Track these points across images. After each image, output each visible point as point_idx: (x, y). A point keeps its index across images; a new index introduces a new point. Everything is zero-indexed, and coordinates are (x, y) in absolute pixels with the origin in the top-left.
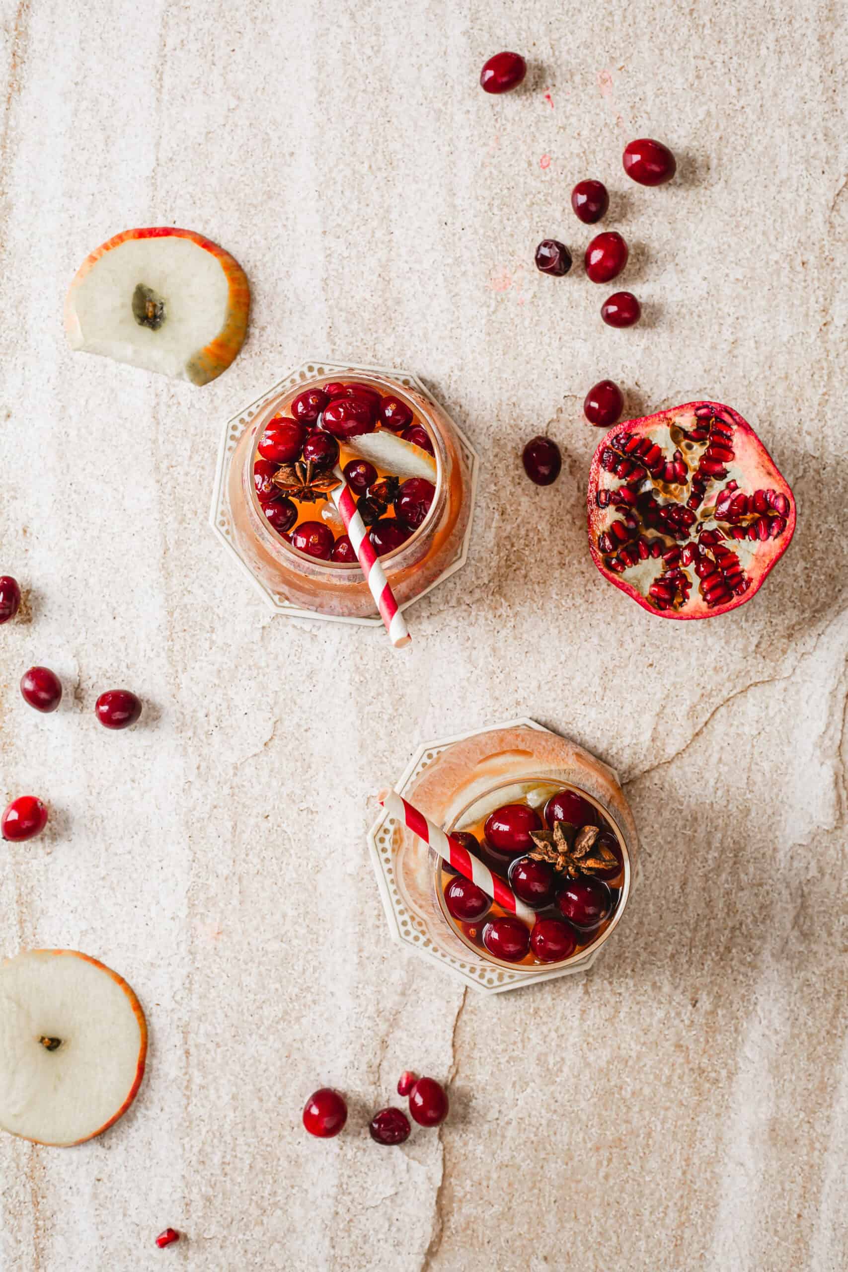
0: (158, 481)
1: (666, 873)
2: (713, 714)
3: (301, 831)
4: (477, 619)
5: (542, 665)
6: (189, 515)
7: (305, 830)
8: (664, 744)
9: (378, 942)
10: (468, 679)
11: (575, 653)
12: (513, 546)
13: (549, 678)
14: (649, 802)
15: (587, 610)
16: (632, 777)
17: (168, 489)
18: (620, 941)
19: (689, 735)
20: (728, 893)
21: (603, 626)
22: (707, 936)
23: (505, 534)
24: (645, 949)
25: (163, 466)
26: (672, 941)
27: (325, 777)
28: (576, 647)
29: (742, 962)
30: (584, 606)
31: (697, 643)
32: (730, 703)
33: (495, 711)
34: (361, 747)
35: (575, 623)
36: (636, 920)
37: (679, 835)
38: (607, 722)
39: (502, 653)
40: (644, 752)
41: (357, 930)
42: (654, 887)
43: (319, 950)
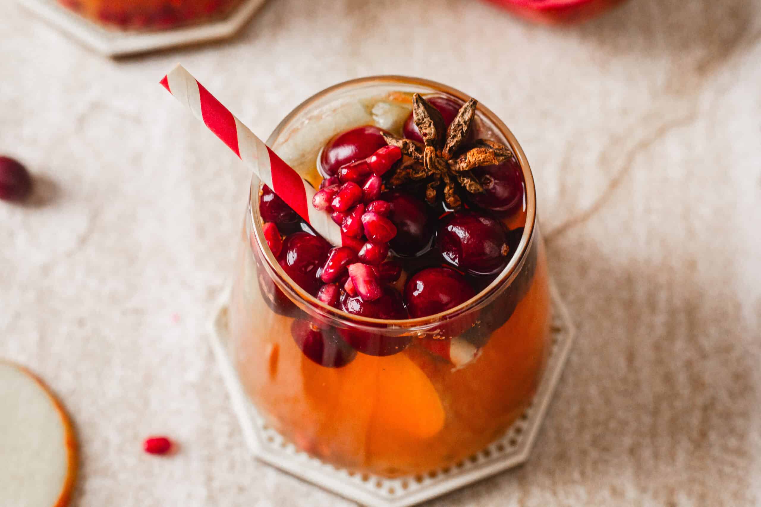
18: (559, 438)
20: (689, 364)
22: (673, 421)
24: (594, 444)
29: (726, 449)
34: (200, 231)
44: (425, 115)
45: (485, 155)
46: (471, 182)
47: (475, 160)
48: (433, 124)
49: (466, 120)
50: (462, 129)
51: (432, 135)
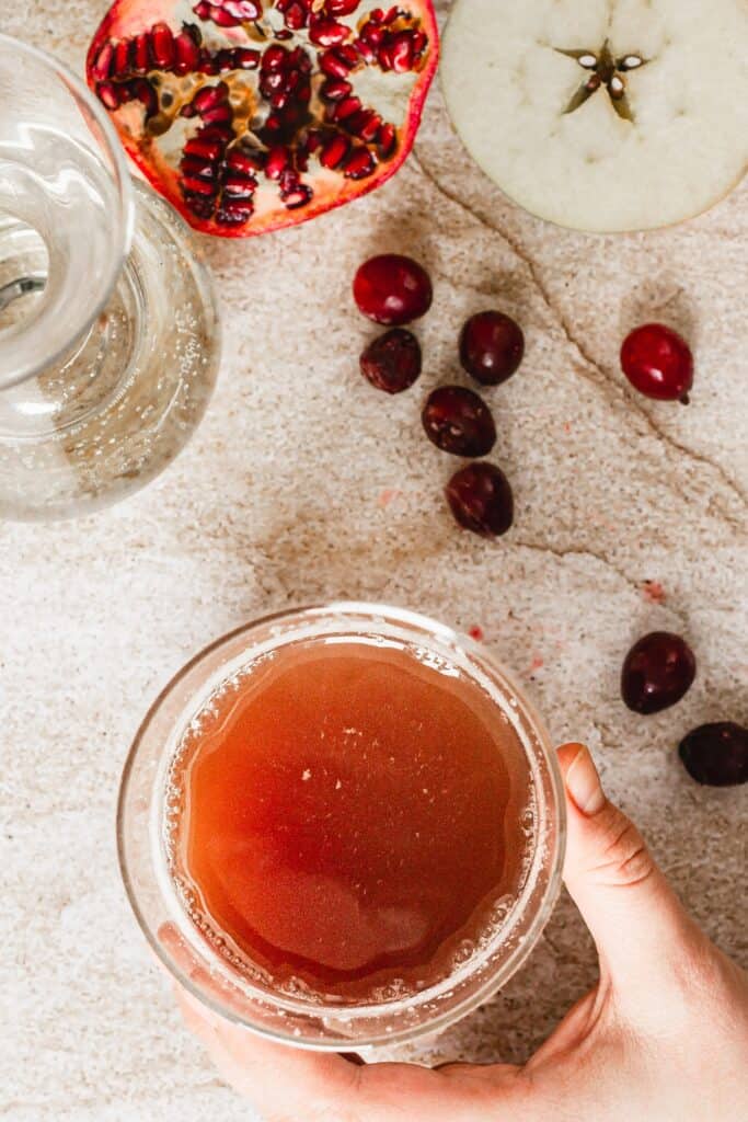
0: (109, 1101)
1: (709, 263)
2: (451, 196)
3: (661, 852)
4: (311, 582)
5: (380, 474)
6: (161, 1048)
10: (408, 591)
11: (361, 422)
12: (191, 528)
13: (403, 461)
15: (291, 404)
17: (119, 1084)
19: (484, 234)
21: (315, 379)
23: (175, 542)
25: (85, 1093)
28: (351, 420)
30: (284, 408)
31: (338, 227)
32: (432, 170)
33: (459, 547)
35: (313, 424)
37: (646, 244)
39: (364, 538)
42: (731, 282)
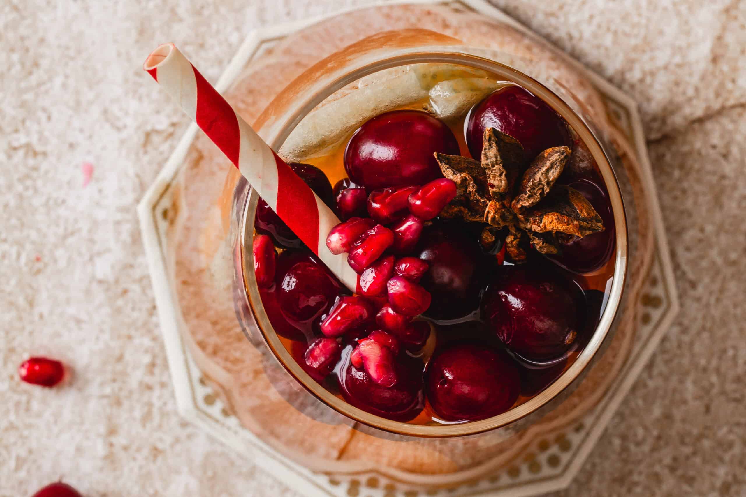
7: (20, 188)
8: (735, 70)
9: (147, 418)
14: (699, 181)
16: (667, 129)
18: (624, 449)
24: (672, 469)
26: (727, 457)
27: (64, 86)
34: (141, 32)
36: (657, 412)
38: (625, 17)
40: (695, 80)
41: (108, 390)
43: (29, 426)
44: (497, 160)
45: (566, 227)
46: (543, 244)
47: (553, 228)
48: (505, 175)
49: (551, 179)
50: (543, 189)
51: (501, 189)
